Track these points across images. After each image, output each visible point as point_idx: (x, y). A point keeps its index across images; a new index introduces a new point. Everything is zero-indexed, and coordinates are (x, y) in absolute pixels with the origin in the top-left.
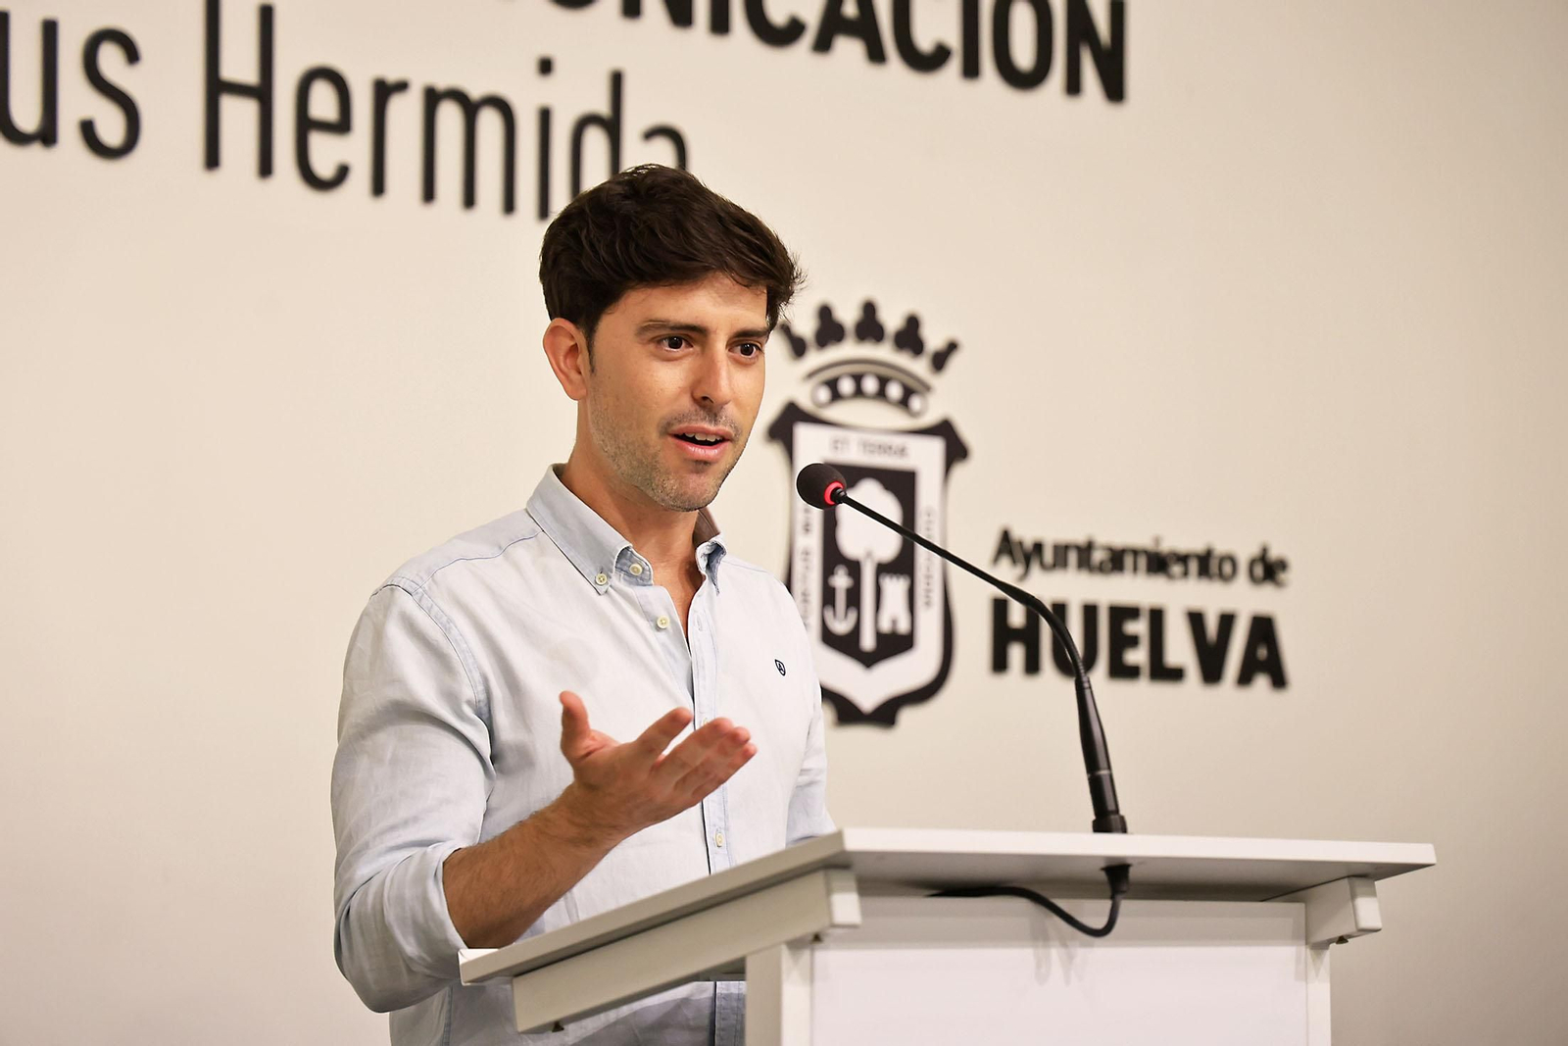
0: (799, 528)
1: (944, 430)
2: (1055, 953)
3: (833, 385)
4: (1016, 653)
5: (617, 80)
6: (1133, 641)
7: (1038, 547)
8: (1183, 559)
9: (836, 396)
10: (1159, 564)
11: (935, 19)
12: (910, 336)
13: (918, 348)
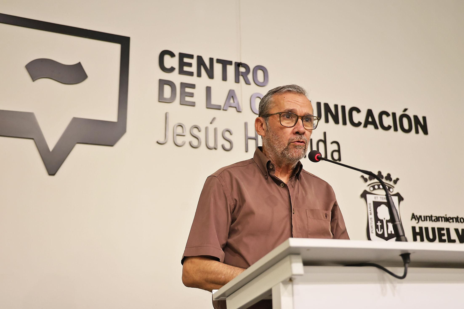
0: (369, 214)
1: (398, 195)
2: (388, 286)
3: (373, 187)
4: (418, 237)
5: (325, 133)
6: (444, 235)
7: (420, 217)
8: (452, 219)
9: (374, 189)
10: (447, 220)
11: (388, 121)
12: (389, 177)
13: (390, 180)
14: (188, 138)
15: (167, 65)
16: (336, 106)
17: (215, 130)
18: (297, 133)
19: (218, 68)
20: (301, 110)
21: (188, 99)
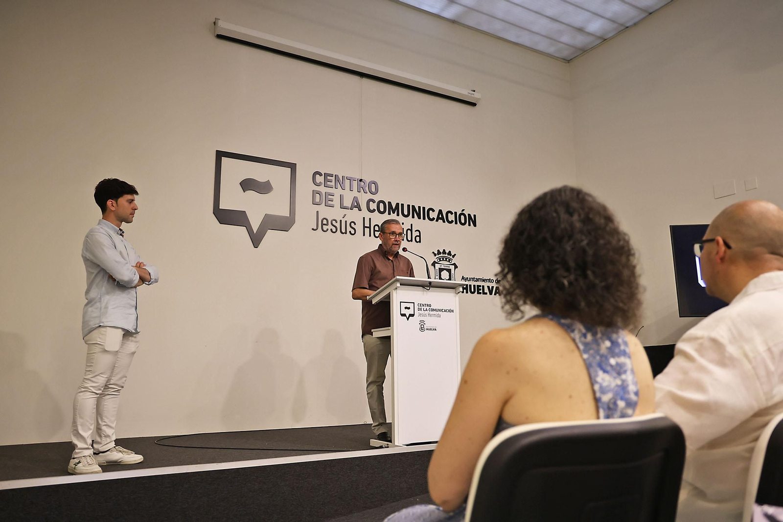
1: (454, 264)
2: (425, 292)
3: (440, 259)
4: (465, 291)
5: (412, 225)
6: (480, 290)
7: (467, 278)
8: (487, 280)
9: (440, 260)
10: (484, 280)
11: (451, 217)
12: (449, 253)
13: (451, 255)
14: (330, 227)
15: (318, 181)
16: (419, 207)
17: (346, 222)
18: (396, 241)
19: (347, 182)
20: (398, 231)
21: (330, 202)
